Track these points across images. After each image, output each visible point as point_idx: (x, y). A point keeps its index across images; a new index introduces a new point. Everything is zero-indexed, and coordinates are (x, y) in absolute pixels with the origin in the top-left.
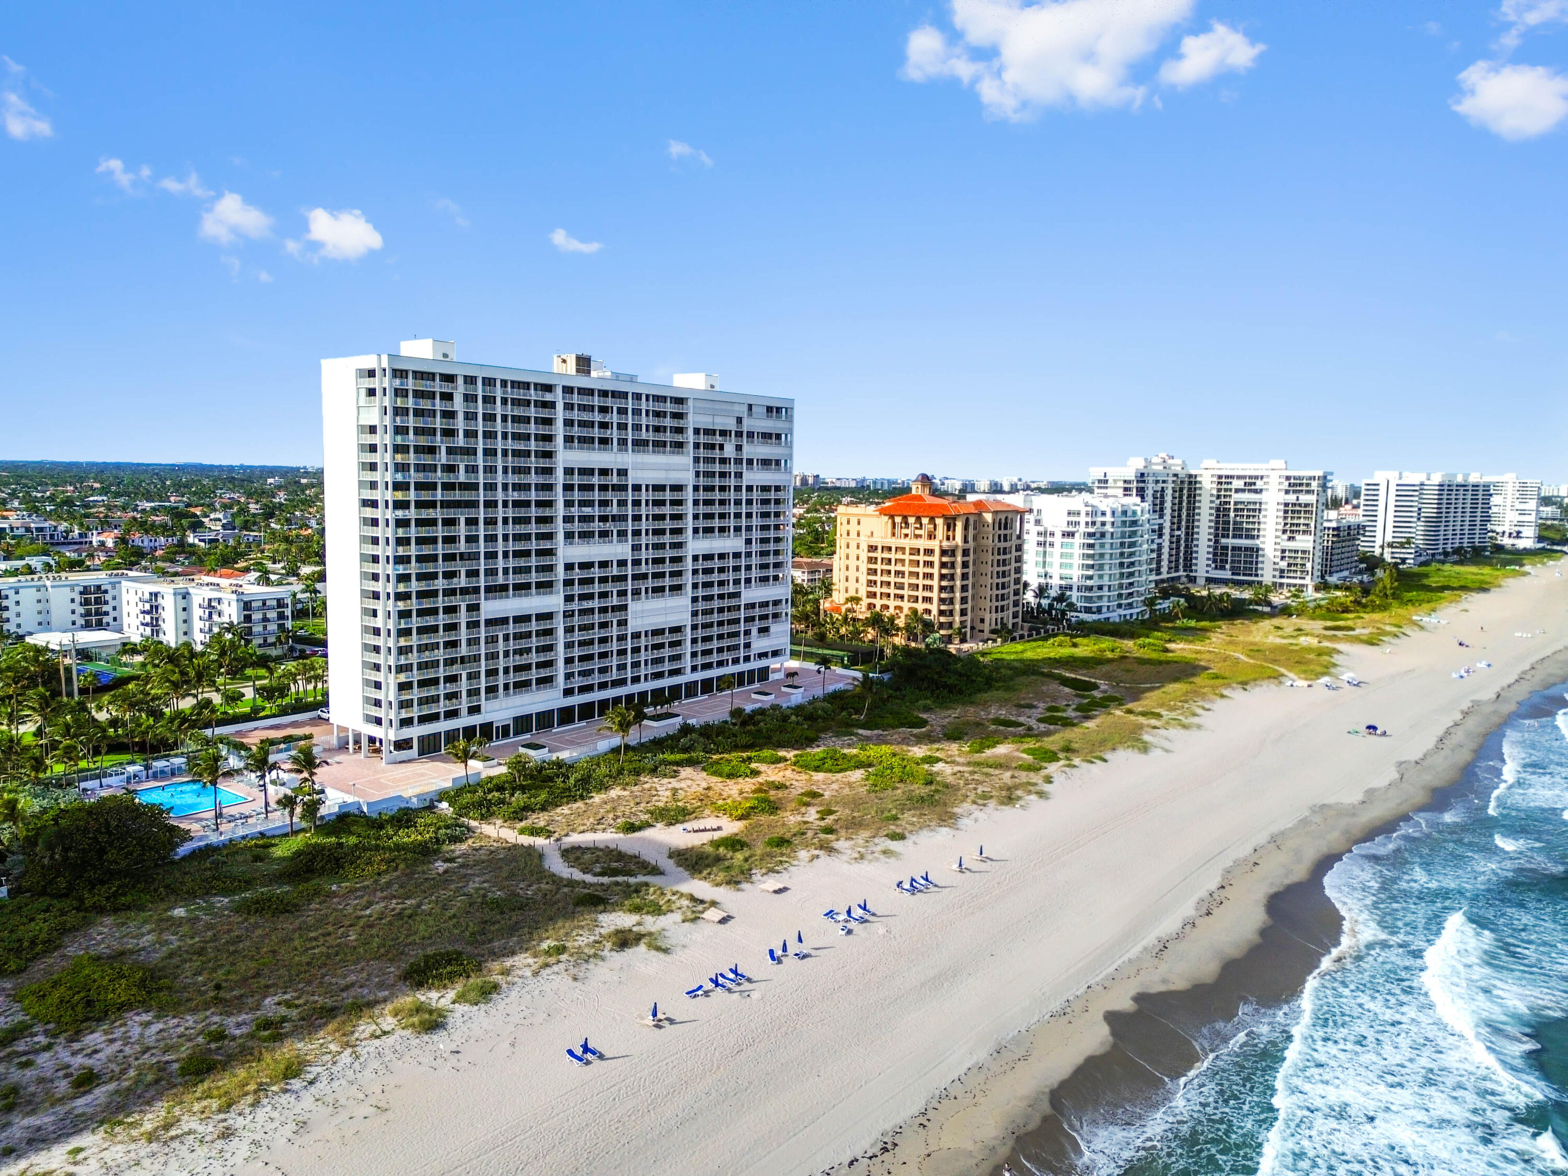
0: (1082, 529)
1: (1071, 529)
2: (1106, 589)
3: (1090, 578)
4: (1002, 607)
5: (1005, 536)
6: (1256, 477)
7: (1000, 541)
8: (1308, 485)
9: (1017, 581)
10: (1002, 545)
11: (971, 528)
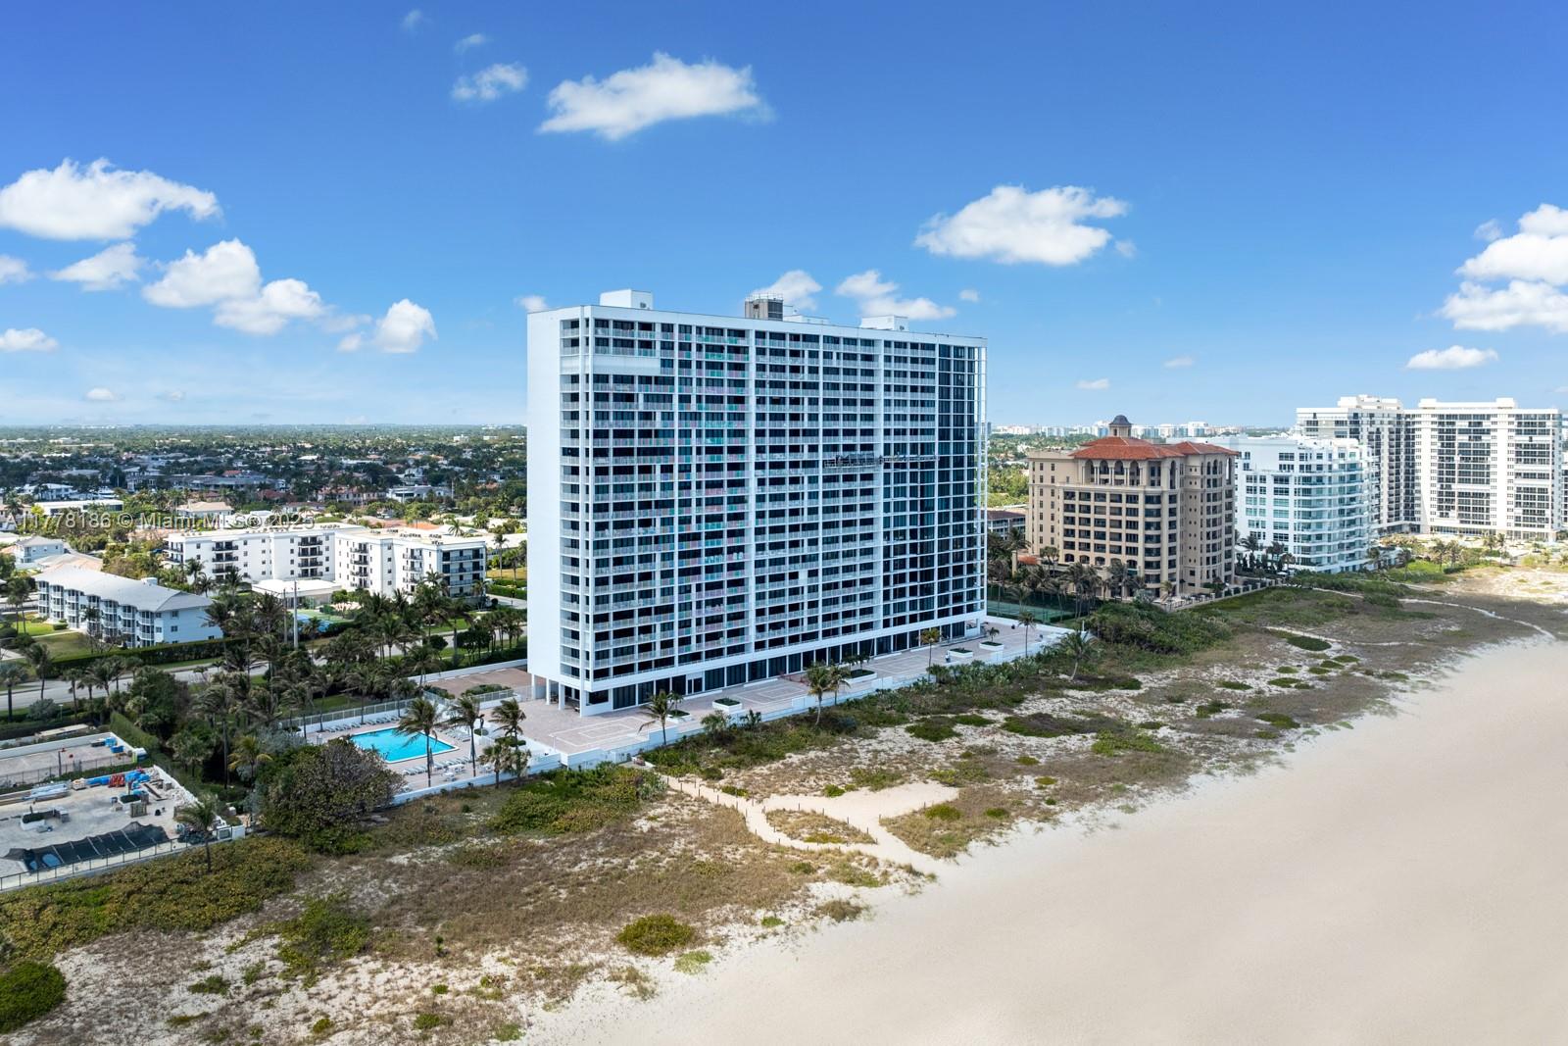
0: (1296, 473)
1: (1284, 473)
2: (1325, 538)
3: (1309, 526)
4: (1214, 558)
5: (1215, 481)
6: (1482, 417)
7: (1209, 486)
8: (1541, 424)
9: (1229, 530)
10: (1212, 490)
11: (1177, 473)
